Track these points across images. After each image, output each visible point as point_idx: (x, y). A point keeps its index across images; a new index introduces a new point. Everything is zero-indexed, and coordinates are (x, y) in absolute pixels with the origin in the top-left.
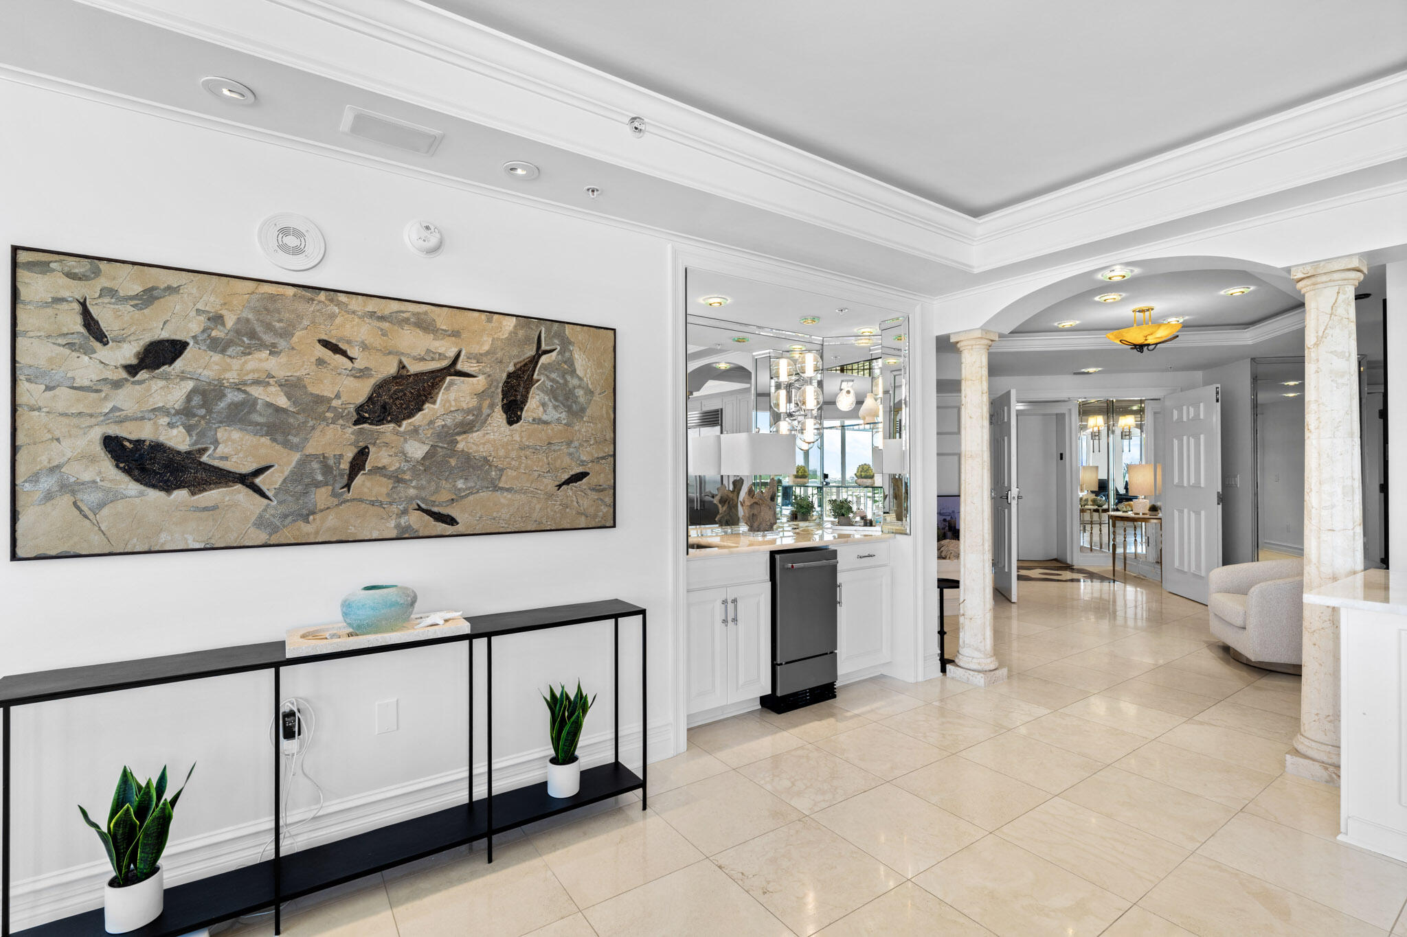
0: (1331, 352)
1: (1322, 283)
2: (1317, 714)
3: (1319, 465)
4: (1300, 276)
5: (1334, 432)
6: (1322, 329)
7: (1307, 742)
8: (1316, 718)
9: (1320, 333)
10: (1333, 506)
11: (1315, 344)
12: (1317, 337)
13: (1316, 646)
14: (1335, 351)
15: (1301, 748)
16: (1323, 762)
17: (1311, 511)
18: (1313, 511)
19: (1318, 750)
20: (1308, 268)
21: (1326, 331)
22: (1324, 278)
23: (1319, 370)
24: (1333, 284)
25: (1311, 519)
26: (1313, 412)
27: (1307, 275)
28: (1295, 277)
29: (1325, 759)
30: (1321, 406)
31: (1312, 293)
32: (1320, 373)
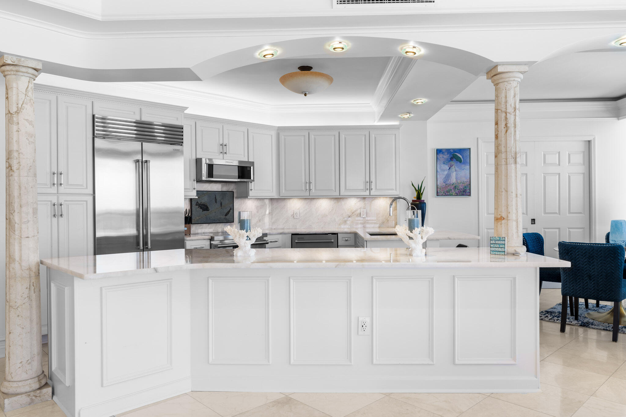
0: (26, 120)
1: (22, 72)
2: (21, 362)
3: (20, 194)
4: (9, 62)
5: (28, 173)
6: (20, 103)
7: (15, 385)
8: (20, 365)
9: (20, 106)
10: (28, 221)
11: (16, 112)
12: (17, 107)
13: (20, 317)
14: (28, 119)
15: (11, 391)
16: (26, 393)
17: (14, 225)
18: (16, 225)
19: (24, 386)
20: (14, 59)
21: (23, 105)
22: (24, 70)
23: (19, 130)
24: (26, 75)
25: (14, 231)
26: (15, 158)
27: (13, 63)
28: (6, 62)
29: (27, 389)
30: (20, 154)
31: (14, 76)
32: (20, 132)
